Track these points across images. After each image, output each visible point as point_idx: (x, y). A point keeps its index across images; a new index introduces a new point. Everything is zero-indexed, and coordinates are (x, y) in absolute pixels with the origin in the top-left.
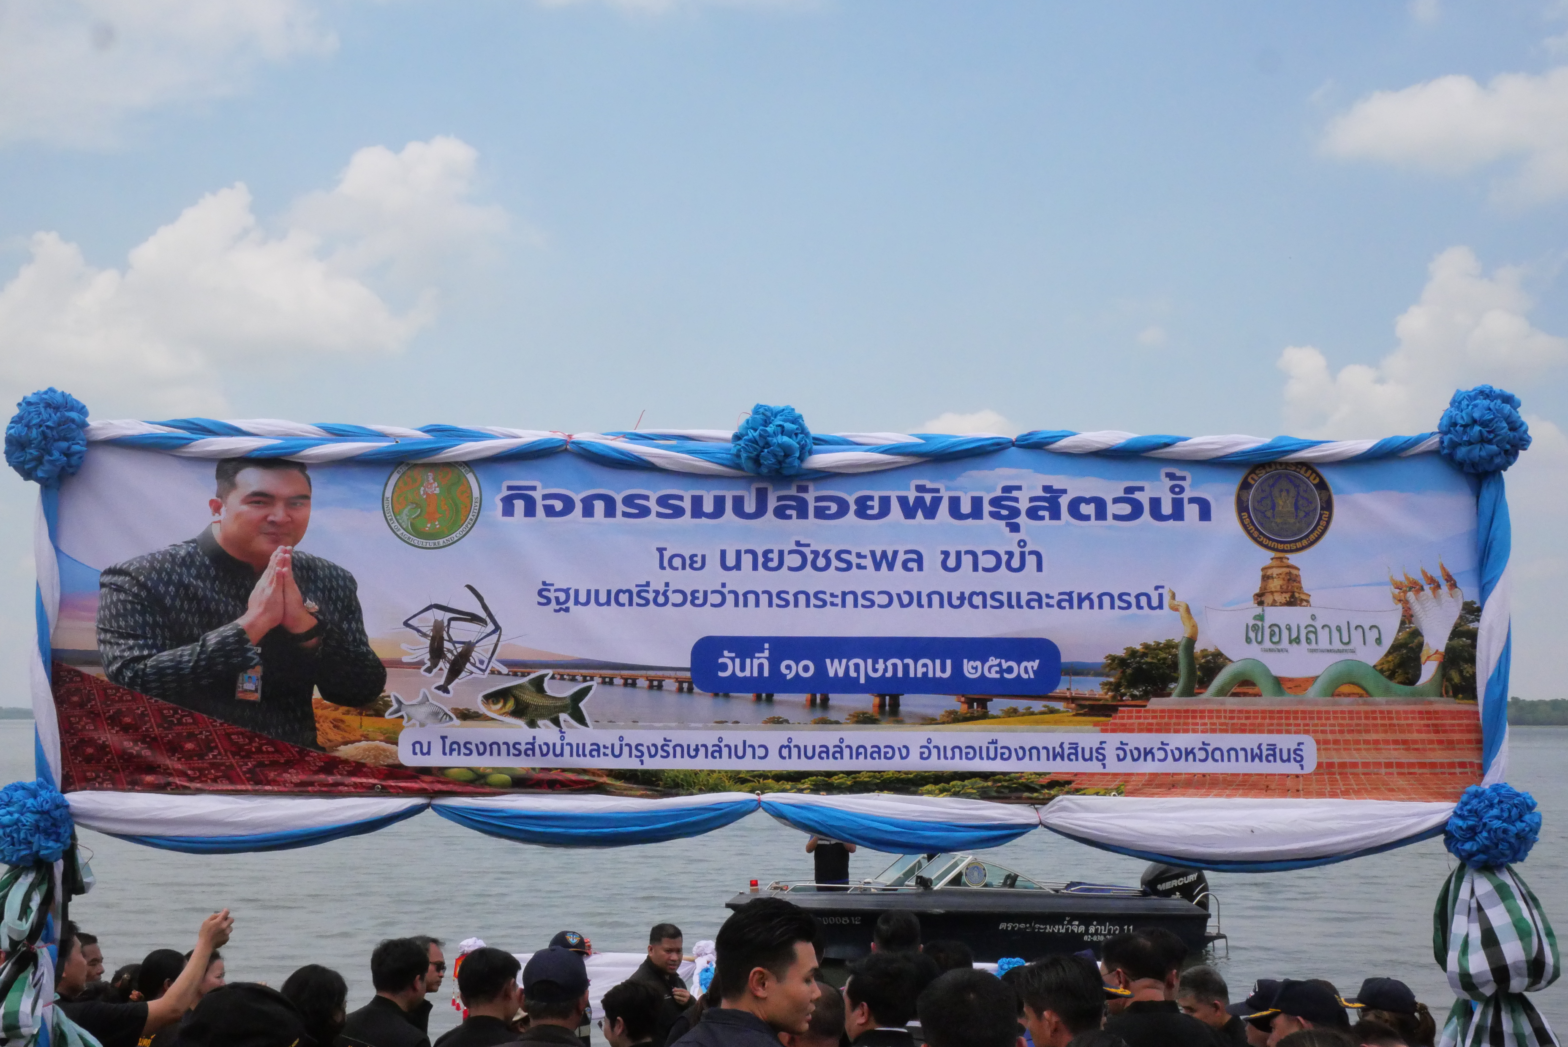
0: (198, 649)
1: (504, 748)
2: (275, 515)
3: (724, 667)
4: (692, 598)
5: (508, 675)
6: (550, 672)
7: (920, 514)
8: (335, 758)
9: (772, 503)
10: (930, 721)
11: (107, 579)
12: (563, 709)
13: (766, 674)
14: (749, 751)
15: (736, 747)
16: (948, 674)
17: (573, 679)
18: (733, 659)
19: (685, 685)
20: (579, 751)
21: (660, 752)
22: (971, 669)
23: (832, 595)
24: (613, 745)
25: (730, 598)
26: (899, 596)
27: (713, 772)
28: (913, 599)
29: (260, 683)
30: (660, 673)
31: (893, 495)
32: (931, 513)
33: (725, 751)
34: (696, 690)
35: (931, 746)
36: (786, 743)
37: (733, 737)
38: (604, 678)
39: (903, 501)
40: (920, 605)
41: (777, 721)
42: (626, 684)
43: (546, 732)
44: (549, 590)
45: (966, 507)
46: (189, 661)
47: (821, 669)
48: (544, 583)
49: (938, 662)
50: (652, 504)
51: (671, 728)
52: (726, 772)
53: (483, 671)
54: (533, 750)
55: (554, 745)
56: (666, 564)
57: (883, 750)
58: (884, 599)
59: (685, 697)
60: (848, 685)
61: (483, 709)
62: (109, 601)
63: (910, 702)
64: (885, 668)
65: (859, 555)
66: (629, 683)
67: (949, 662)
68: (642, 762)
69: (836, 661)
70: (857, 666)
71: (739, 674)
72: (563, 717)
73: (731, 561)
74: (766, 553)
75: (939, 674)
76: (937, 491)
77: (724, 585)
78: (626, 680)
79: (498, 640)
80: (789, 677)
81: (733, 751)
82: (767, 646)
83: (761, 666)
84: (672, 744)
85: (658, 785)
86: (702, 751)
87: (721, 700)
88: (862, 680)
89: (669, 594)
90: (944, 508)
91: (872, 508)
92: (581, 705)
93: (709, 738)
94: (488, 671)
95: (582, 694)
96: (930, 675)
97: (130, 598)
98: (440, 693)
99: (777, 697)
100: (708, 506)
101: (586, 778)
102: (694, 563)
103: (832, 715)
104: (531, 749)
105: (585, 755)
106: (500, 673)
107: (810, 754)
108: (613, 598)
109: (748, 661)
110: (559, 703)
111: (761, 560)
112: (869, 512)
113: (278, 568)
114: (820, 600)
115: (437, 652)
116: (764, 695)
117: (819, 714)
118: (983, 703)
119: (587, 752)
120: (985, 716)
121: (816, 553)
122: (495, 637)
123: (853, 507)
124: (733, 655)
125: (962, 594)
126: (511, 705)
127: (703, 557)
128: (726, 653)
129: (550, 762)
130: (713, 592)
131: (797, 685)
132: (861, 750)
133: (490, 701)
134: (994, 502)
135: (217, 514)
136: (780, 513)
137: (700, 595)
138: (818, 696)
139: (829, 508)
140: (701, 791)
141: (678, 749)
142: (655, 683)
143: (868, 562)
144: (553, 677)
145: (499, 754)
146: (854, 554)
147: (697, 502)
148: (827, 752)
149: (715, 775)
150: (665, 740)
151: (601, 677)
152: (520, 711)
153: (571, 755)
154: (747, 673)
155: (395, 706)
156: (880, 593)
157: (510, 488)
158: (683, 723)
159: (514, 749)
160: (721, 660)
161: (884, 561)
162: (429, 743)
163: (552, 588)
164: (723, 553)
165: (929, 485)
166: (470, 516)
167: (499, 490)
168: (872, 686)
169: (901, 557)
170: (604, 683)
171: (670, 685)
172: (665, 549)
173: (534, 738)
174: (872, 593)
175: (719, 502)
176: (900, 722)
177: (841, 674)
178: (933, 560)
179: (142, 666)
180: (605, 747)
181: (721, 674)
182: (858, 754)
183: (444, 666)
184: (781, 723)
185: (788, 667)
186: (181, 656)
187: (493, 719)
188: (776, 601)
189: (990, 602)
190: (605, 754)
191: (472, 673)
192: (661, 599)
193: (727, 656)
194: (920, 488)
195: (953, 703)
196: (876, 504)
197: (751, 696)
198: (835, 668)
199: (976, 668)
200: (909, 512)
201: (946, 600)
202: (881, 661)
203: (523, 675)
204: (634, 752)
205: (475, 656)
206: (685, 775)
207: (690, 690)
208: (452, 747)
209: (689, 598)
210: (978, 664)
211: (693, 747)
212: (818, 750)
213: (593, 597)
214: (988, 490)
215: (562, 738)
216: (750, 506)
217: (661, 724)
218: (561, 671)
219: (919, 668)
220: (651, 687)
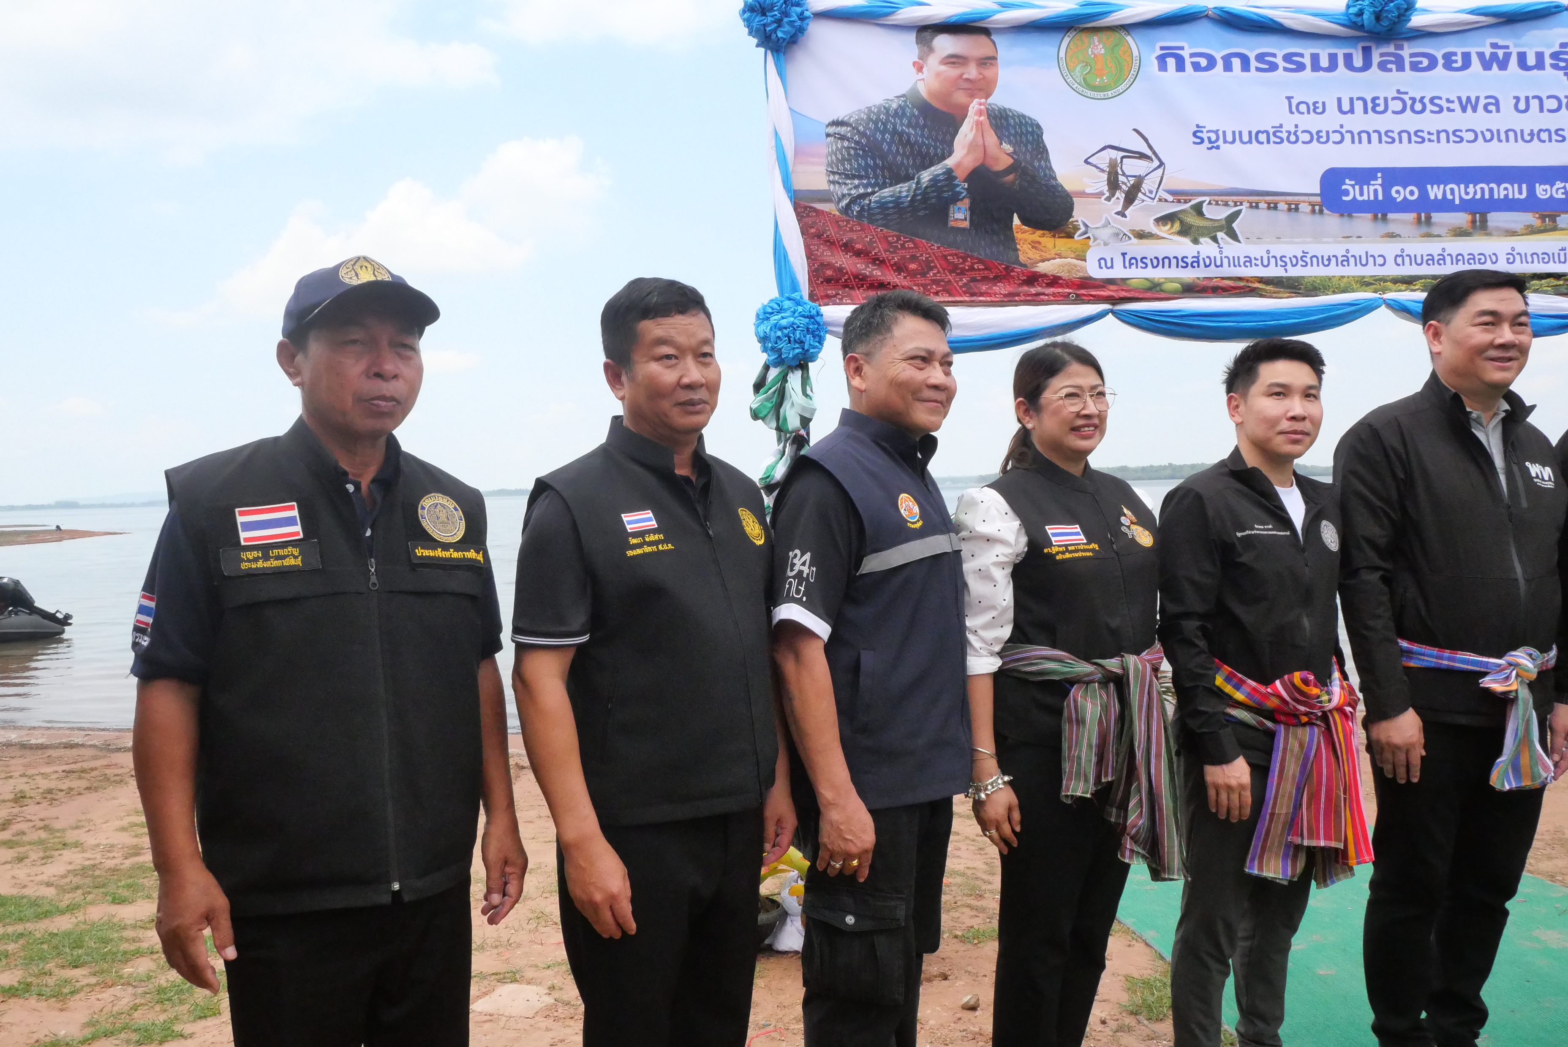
0: (914, 186)
1: (1174, 261)
2: (969, 73)
3: (1347, 193)
4: (1317, 137)
5: (1173, 202)
6: (1207, 199)
7: (1495, 66)
8: (1035, 272)
9: (1376, 58)
10: (1513, 233)
11: (831, 130)
12: (1220, 229)
13: (1380, 197)
14: (1371, 260)
15: (1360, 257)
16: (1524, 195)
17: (1226, 204)
18: (1353, 186)
19: (1317, 208)
20: (1235, 262)
21: (1300, 262)
22: (1542, 191)
23: (1429, 133)
24: (1262, 257)
25: (1348, 137)
26: (1482, 133)
27: (1343, 277)
28: (1493, 136)
29: (968, 213)
30: (1296, 198)
31: (1473, 51)
32: (1503, 65)
33: (1352, 260)
34: (1326, 211)
35: (1514, 253)
36: (1400, 253)
37: (1357, 249)
38: (1251, 203)
39: (1481, 55)
40: (1500, 141)
41: (1392, 236)
42: (1269, 208)
43: (1207, 248)
44: (1202, 132)
45: (1531, 61)
46: (907, 196)
47: (1424, 194)
48: (1198, 126)
49: (1516, 186)
50: (1279, 60)
51: (1309, 243)
52: (1354, 277)
53: (1153, 199)
54: (1198, 262)
55: (1215, 258)
56: (1294, 109)
57: (1477, 257)
58: (1471, 136)
59: (1317, 217)
60: (1445, 205)
61: (1155, 230)
62: (834, 148)
63: (1495, 219)
64: (1475, 191)
65: (1448, 101)
66: (1273, 207)
67: (1524, 186)
68: (1286, 270)
69: (1435, 186)
70: (1452, 190)
71: (1359, 198)
72: (1220, 235)
73: (1346, 107)
74: (1374, 99)
75: (1517, 196)
76: (1507, 47)
77: (1342, 126)
78: (1269, 204)
79: (1163, 174)
80: (1398, 200)
81: (1358, 260)
82: (1379, 175)
83: (1376, 191)
84: (1309, 256)
85: (1300, 289)
86: (1333, 260)
87: (1346, 219)
88: (1457, 202)
89: (1299, 133)
90: (1514, 61)
91: (1456, 61)
92: (1234, 225)
93: (1339, 250)
94: (1157, 199)
95: (1235, 216)
96: (1511, 196)
97: (853, 145)
98: (1119, 217)
99: (1390, 216)
100: (1324, 62)
101: (1242, 284)
102: (1317, 108)
103: (1435, 230)
104: (1196, 262)
105: (1240, 266)
106: (1166, 201)
107: (1419, 261)
108: (1254, 137)
109: (1365, 187)
110: (1216, 224)
111: (1370, 105)
112: (1454, 65)
113: (976, 118)
114: (1418, 136)
115: (1113, 185)
116: (1380, 215)
117: (1424, 229)
118: (1553, 219)
119: (1242, 264)
120: (1555, 229)
121: (1413, 100)
122: (1160, 170)
123: (1441, 61)
124: (1353, 183)
125: (1532, 131)
126: (1177, 226)
127: (1324, 103)
128: (1347, 181)
129: (1212, 272)
130: (1334, 132)
131: (1405, 206)
132: (1460, 257)
133: (1160, 223)
134: (1555, 56)
135: (920, 73)
136: (1383, 67)
137: (1324, 134)
138: (1423, 215)
139: (1421, 62)
140: (1334, 293)
141: (1314, 259)
142: (1293, 206)
143: (1456, 106)
144: (1210, 203)
145: (1170, 267)
146: (1444, 99)
147: (1315, 58)
148: (1433, 260)
149: (1345, 280)
150: (1303, 252)
151: (1248, 202)
152: (1185, 231)
153: (1229, 266)
154: (1365, 197)
155: (1083, 229)
156: (1467, 131)
157: (1162, 48)
158: (1317, 237)
159: (1183, 262)
160: (1344, 187)
161: (1469, 105)
162: (1112, 259)
163: (1204, 130)
164: (1339, 100)
165: (1501, 43)
166: (1132, 72)
167: (1154, 51)
168: (1465, 206)
169: (1482, 102)
170: (1251, 207)
171: (1305, 208)
172: (1292, 97)
173: (1198, 253)
174: (1461, 131)
175: (1333, 58)
176: (1489, 234)
177: (1440, 197)
178: (1507, 104)
179: (868, 202)
180: (1256, 259)
181: (1344, 198)
182: (1458, 261)
183: (1120, 195)
184: (1395, 237)
185: (1398, 192)
186: (900, 192)
187: (1164, 238)
188: (1384, 138)
189: (1554, 137)
190: (1256, 265)
191: (1143, 201)
192: (1293, 138)
193: (1348, 184)
194: (1494, 46)
195: (1529, 218)
196: (1459, 58)
197: (1369, 216)
198: (1435, 192)
199: (1546, 190)
200: (1486, 65)
201: (1519, 136)
202: (1471, 186)
203: (1186, 202)
204: (1279, 263)
205: (1145, 187)
206: (1321, 280)
207: (1321, 212)
208: (1133, 262)
209: (1315, 137)
210: (1548, 187)
211: (1326, 258)
212: (1425, 258)
213: (1237, 137)
214: (1549, 46)
215: (1221, 252)
216: (1358, 62)
217: (1300, 240)
218: (1216, 198)
219: (1502, 191)
220: (1290, 210)
